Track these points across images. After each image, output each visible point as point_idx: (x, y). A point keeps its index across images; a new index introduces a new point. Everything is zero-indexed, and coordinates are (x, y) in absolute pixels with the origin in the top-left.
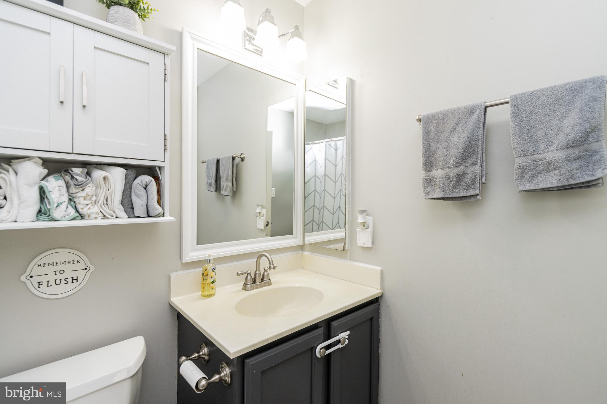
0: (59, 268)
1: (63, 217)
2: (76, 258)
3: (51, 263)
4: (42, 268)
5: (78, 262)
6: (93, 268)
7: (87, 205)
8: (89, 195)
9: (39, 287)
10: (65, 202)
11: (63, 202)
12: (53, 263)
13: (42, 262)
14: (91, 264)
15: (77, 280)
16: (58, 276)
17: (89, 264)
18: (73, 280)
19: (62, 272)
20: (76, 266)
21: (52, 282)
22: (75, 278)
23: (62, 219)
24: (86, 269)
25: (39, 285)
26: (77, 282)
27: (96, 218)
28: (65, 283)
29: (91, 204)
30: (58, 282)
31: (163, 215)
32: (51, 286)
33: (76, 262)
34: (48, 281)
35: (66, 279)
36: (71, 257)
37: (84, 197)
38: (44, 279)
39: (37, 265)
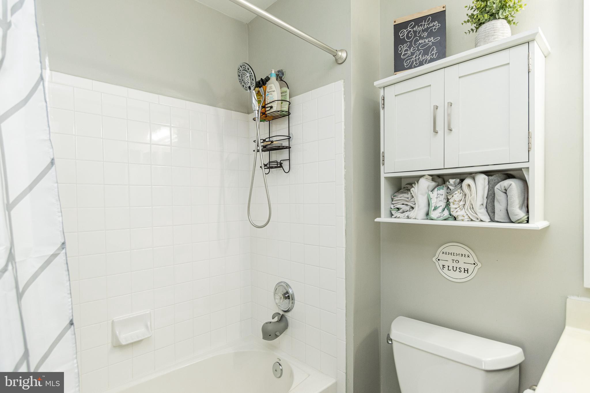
0: (455, 258)
1: (438, 218)
2: (467, 253)
3: (450, 253)
4: (444, 255)
5: (468, 256)
6: (480, 265)
7: (456, 208)
8: (456, 201)
9: (443, 269)
10: (441, 206)
11: (440, 206)
12: (451, 253)
13: (444, 251)
14: (479, 261)
15: (468, 272)
16: (455, 265)
17: (476, 261)
18: (465, 270)
19: (457, 262)
20: (466, 260)
21: (451, 268)
22: (466, 269)
23: (437, 219)
24: (474, 264)
25: (443, 267)
26: (468, 273)
27: (463, 220)
28: (459, 271)
29: (459, 208)
30: (455, 269)
31: (528, 222)
32: (450, 270)
33: (467, 256)
34: (449, 266)
35: (460, 268)
36: (464, 252)
37: (453, 203)
38: (446, 264)
39: (441, 253)
